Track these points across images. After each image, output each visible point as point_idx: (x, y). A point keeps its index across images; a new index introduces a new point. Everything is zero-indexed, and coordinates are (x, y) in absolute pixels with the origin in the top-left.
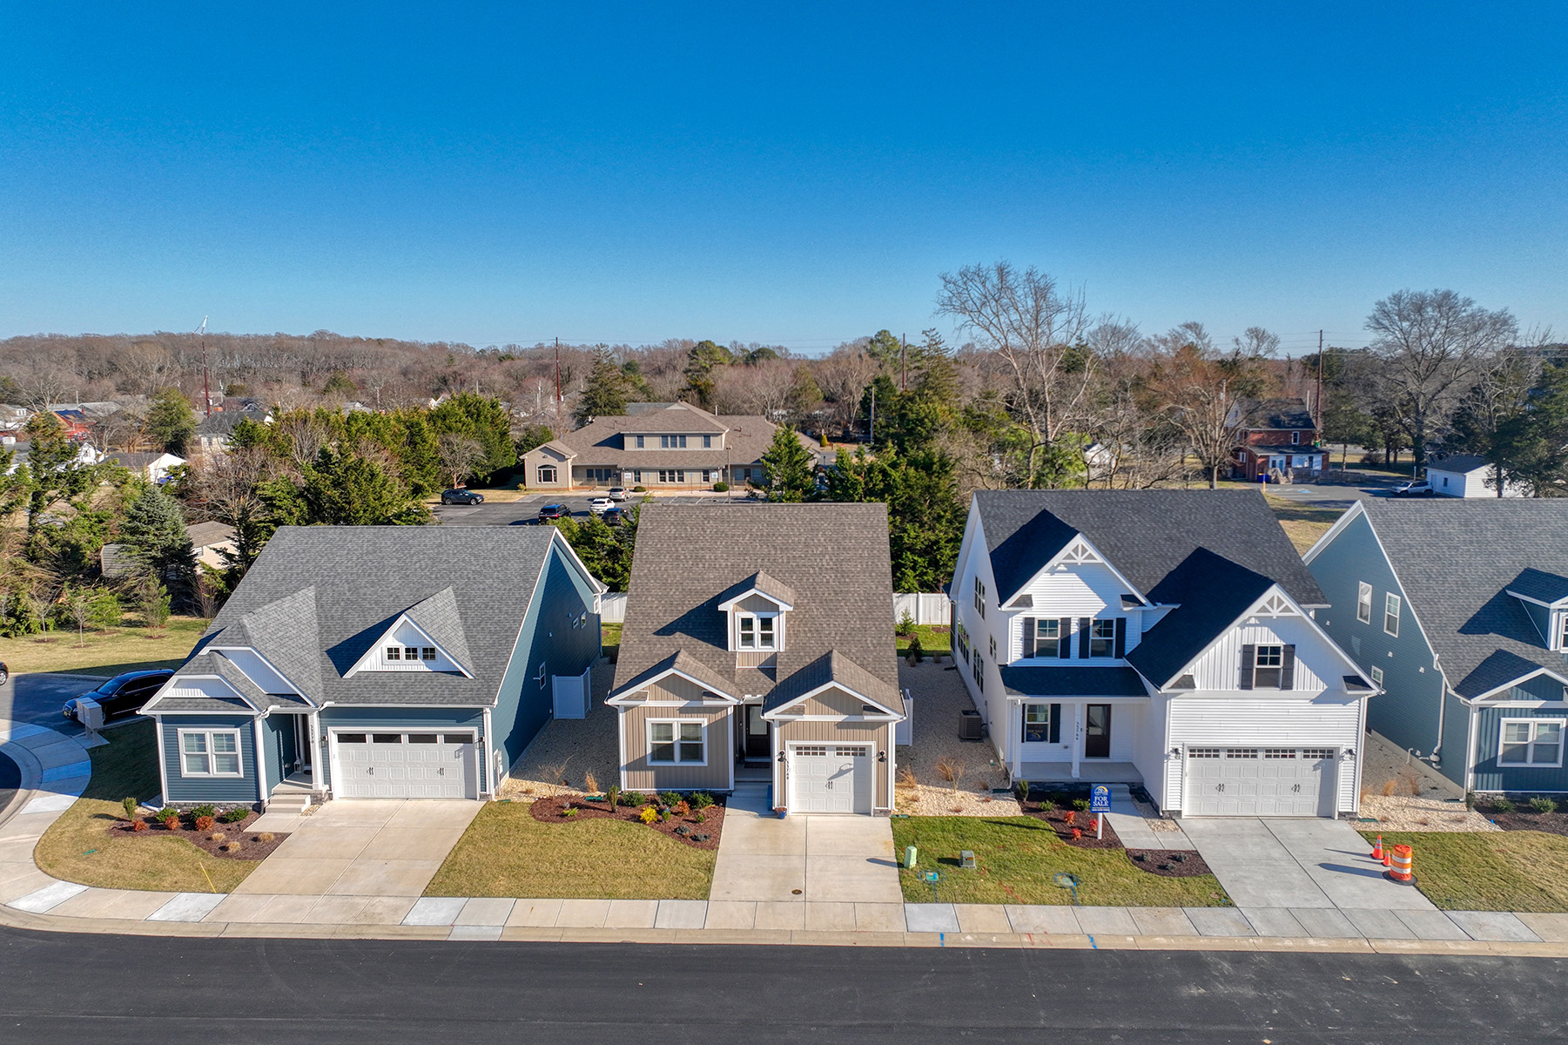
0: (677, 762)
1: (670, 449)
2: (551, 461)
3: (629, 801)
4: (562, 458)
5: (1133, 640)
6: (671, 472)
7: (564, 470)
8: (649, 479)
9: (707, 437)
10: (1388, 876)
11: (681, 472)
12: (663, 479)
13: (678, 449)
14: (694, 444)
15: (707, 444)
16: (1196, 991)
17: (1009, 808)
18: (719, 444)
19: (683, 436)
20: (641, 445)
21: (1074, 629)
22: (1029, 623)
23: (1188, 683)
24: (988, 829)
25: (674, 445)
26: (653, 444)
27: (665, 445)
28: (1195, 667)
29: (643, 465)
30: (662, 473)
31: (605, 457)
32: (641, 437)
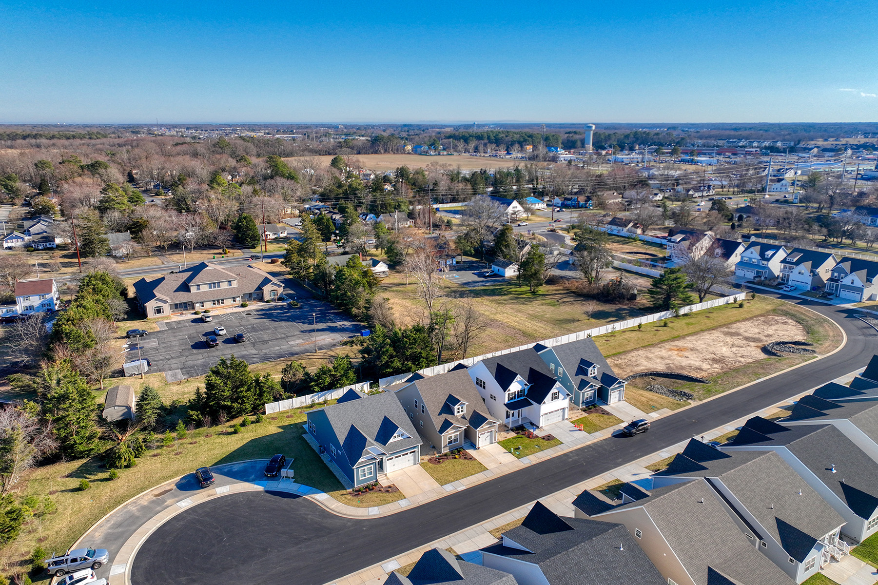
0: (453, 443)
1: (213, 289)
2: (160, 304)
3: (446, 455)
4: (166, 302)
6: (218, 301)
7: (166, 308)
8: (208, 305)
9: (230, 282)
10: (579, 430)
11: (222, 300)
12: (214, 304)
13: (217, 289)
14: (224, 286)
15: (230, 285)
17: (512, 435)
18: (235, 284)
19: (219, 283)
20: (199, 289)
21: (516, 393)
22: (509, 394)
23: (545, 403)
24: (515, 440)
25: (215, 287)
26: (205, 288)
27: (211, 287)
28: (545, 400)
29: (205, 299)
30: (214, 301)
31: (183, 297)
32: (198, 286)
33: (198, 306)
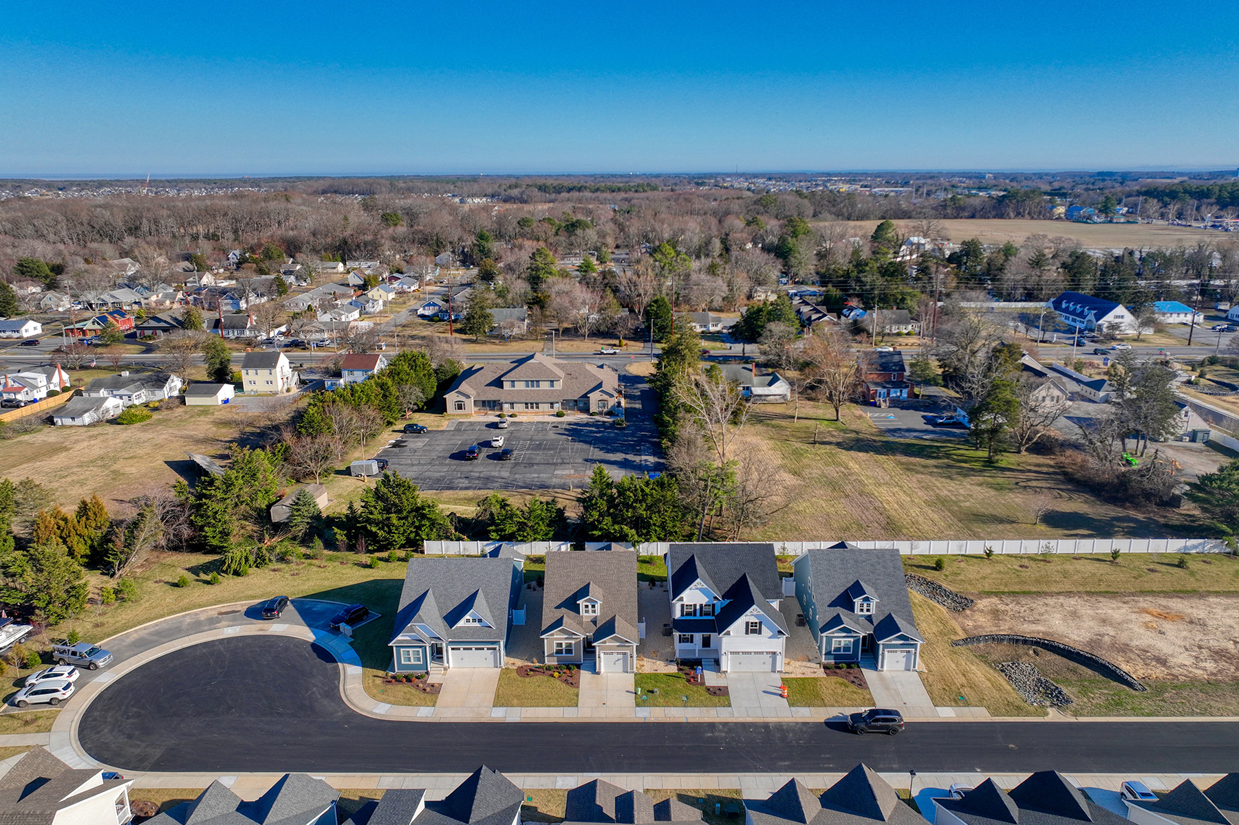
0: (564, 654)
1: (530, 388)
2: (462, 398)
3: (549, 668)
4: (468, 397)
5: (718, 611)
6: (532, 404)
7: (469, 404)
8: (519, 408)
9: (553, 381)
10: (781, 695)
11: (537, 404)
12: (527, 408)
13: (535, 388)
14: (545, 386)
15: (552, 386)
16: (710, 735)
17: (673, 669)
18: (558, 386)
19: (538, 381)
20: (513, 386)
21: (698, 607)
22: (682, 606)
23: (728, 633)
24: (665, 678)
25: (533, 386)
26: (520, 386)
27: (527, 386)
28: (731, 628)
29: (515, 400)
30: (526, 404)
31: (493, 394)
32: (513, 381)
33: (506, 406)
